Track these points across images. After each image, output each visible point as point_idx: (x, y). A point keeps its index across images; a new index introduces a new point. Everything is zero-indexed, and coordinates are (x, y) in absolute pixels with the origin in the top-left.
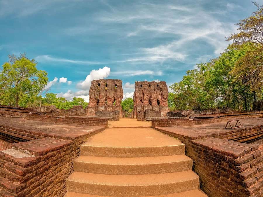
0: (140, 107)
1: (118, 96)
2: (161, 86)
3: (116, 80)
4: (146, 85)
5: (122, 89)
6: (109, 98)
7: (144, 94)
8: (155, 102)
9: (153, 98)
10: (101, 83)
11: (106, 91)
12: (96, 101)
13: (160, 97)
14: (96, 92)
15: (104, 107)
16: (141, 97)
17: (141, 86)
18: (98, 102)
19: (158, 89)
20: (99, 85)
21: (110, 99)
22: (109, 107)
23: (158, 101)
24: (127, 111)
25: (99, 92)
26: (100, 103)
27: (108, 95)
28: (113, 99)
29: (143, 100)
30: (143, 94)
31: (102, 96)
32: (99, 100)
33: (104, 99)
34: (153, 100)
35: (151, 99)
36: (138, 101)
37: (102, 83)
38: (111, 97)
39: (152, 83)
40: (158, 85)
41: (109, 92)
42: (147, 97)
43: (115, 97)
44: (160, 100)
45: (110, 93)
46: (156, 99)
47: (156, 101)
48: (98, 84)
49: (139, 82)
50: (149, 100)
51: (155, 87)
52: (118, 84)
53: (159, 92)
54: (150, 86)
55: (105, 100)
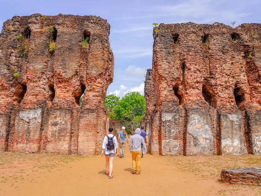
0: (172, 112)
1: (94, 72)
2: (245, 37)
3: (88, 18)
4: (193, 37)
5: (108, 47)
6: (61, 80)
7: (188, 65)
8: (226, 95)
9: (220, 80)
10: (35, 28)
11: (52, 53)
12: (13, 89)
13: (243, 77)
14: (13, 59)
15: (39, 111)
16: (176, 76)
17: (176, 38)
18: (21, 95)
19: (236, 49)
20: (28, 33)
21: (65, 81)
22: (58, 113)
23: (237, 90)
24: (129, 120)
25: (26, 56)
26: (28, 98)
27: (59, 69)
28: (76, 82)
29: (181, 87)
30: (183, 66)
31: (34, 71)
32: (24, 87)
33: (43, 83)
34: (219, 88)
35: (213, 82)
36: (165, 89)
37: (37, 26)
38: (69, 76)
39: (212, 26)
40: (235, 36)
41: (60, 58)
42: (199, 75)
43: (84, 75)
44: (246, 88)
45: (63, 60)
46: (232, 82)
47: (231, 91)
48: (22, 30)
49: (169, 26)
50: (204, 87)
51: (226, 40)
52: (92, 29)
53: (239, 57)
54: (205, 38)
55: (47, 87)
